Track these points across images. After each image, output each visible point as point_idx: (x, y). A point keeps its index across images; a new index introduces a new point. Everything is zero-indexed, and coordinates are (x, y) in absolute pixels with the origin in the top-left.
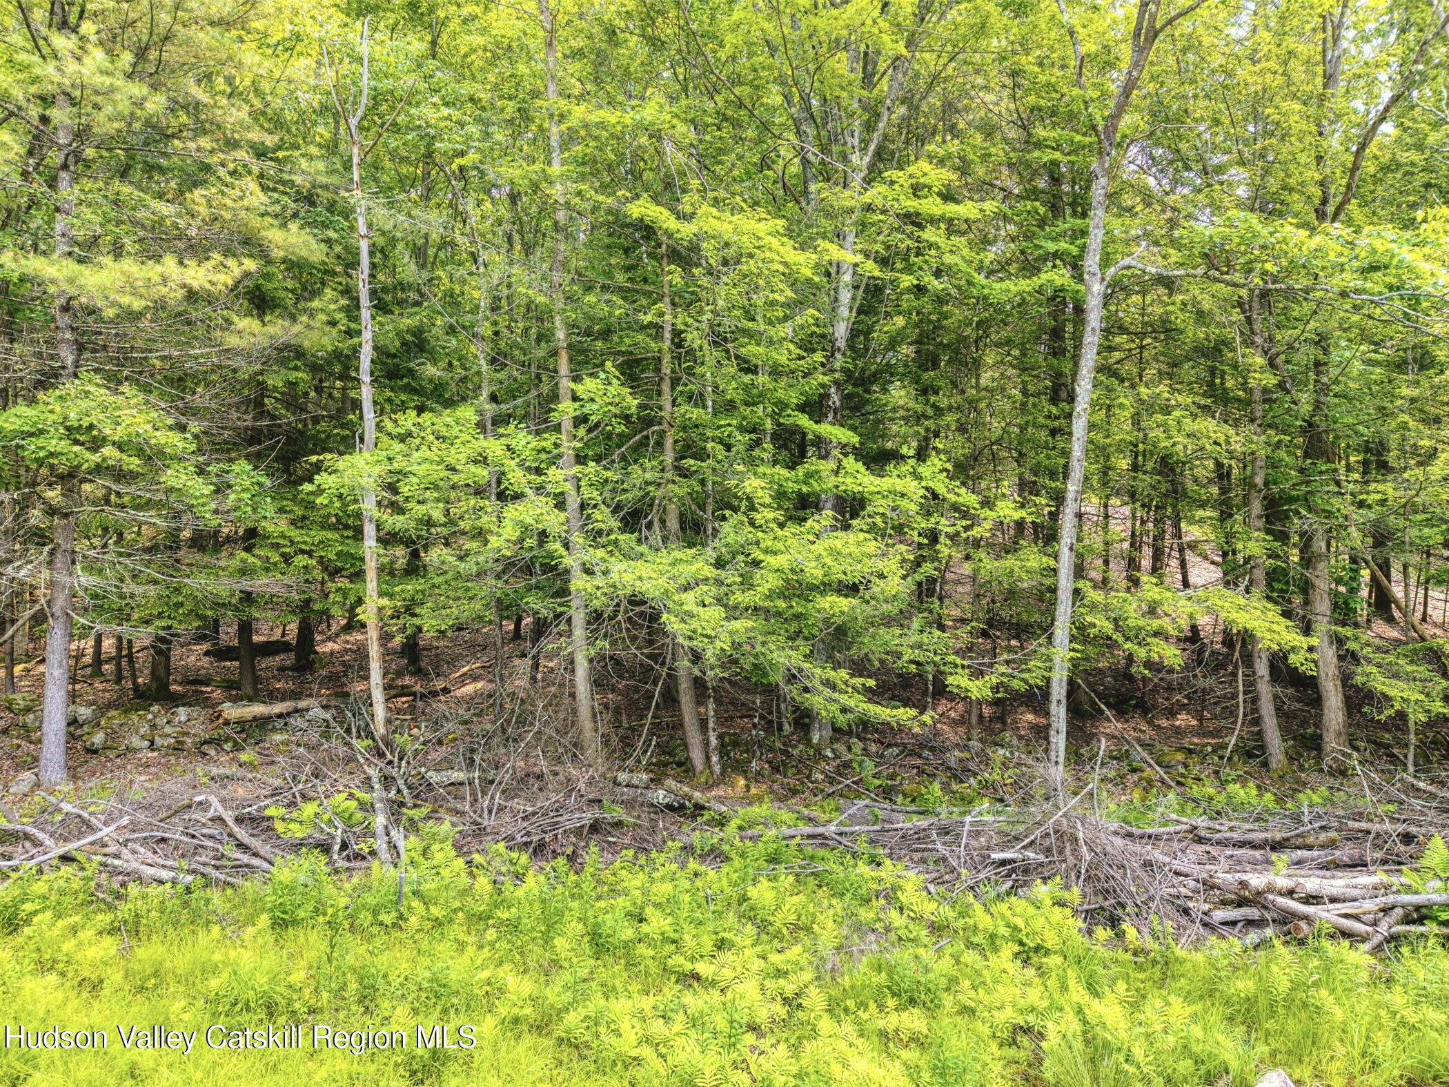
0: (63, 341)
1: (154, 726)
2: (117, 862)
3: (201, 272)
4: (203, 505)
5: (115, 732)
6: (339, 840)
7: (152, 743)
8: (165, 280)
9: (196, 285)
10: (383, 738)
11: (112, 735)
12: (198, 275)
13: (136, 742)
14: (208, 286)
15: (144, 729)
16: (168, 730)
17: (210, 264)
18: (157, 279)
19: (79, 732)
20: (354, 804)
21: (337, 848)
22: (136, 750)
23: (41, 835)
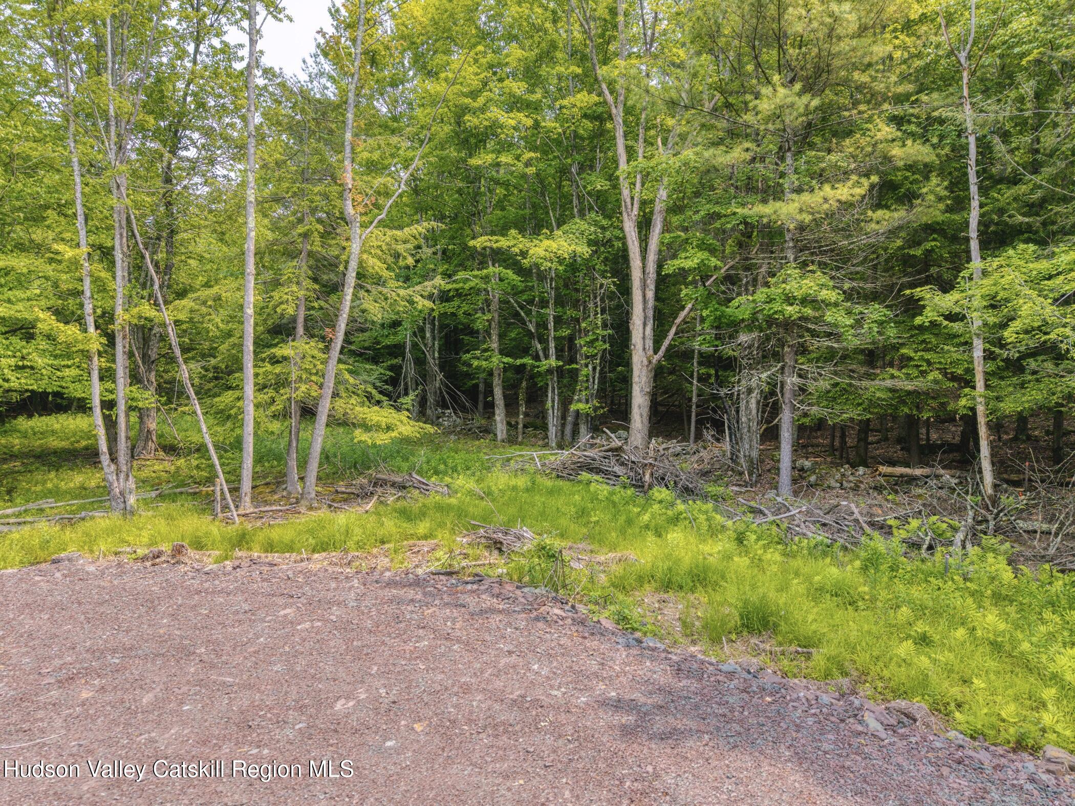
0: (789, 248)
1: (843, 475)
2: (797, 529)
3: (845, 190)
4: (847, 331)
5: (822, 476)
6: (927, 543)
7: (842, 485)
8: (826, 200)
9: (844, 198)
10: (990, 497)
11: (821, 478)
12: (844, 192)
13: (833, 483)
14: (850, 198)
15: (838, 476)
16: (851, 478)
17: (850, 183)
18: (821, 201)
19: (805, 475)
20: (945, 526)
21: (925, 547)
22: (834, 488)
23: (766, 512)
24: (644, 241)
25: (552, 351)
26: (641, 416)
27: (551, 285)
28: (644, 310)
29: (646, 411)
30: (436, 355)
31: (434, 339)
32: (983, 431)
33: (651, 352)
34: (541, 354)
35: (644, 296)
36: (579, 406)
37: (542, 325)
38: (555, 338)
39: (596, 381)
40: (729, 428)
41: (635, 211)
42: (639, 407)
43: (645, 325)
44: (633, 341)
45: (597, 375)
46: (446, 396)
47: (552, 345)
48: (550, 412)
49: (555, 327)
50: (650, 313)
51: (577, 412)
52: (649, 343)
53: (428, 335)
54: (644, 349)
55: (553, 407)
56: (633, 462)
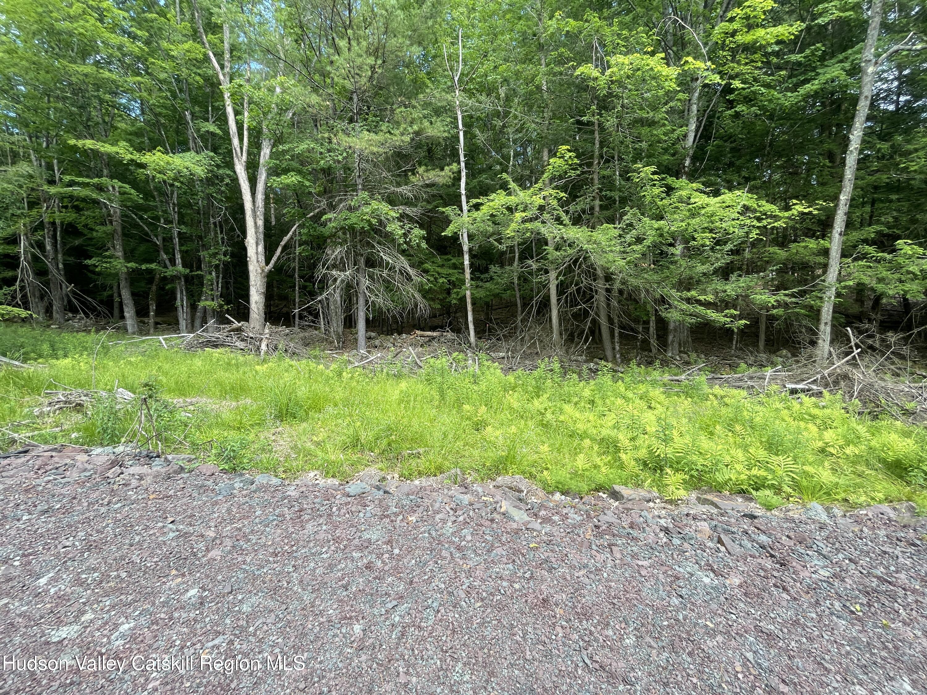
10: (474, 343)
19: (372, 341)
24: (253, 181)
25: (179, 261)
26: (258, 309)
27: (174, 209)
28: (256, 233)
29: (261, 306)
30: (61, 266)
31: (56, 251)
32: (469, 307)
33: (263, 264)
34: (168, 262)
35: (255, 223)
36: (205, 303)
37: (167, 240)
38: (180, 251)
39: (220, 285)
40: (323, 313)
41: (244, 158)
42: (256, 303)
43: (257, 244)
44: (249, 255)
45: (220, 281)
46: (74, 300)
47: (178, 256)
48: (180, 309)
49: (179, 242)
50: (261, 236)
51: (205, 308)
52: (262, 258)
53: (48, 248)
54: (258, 261)
55: (182, 306)
56: (251, 338)
